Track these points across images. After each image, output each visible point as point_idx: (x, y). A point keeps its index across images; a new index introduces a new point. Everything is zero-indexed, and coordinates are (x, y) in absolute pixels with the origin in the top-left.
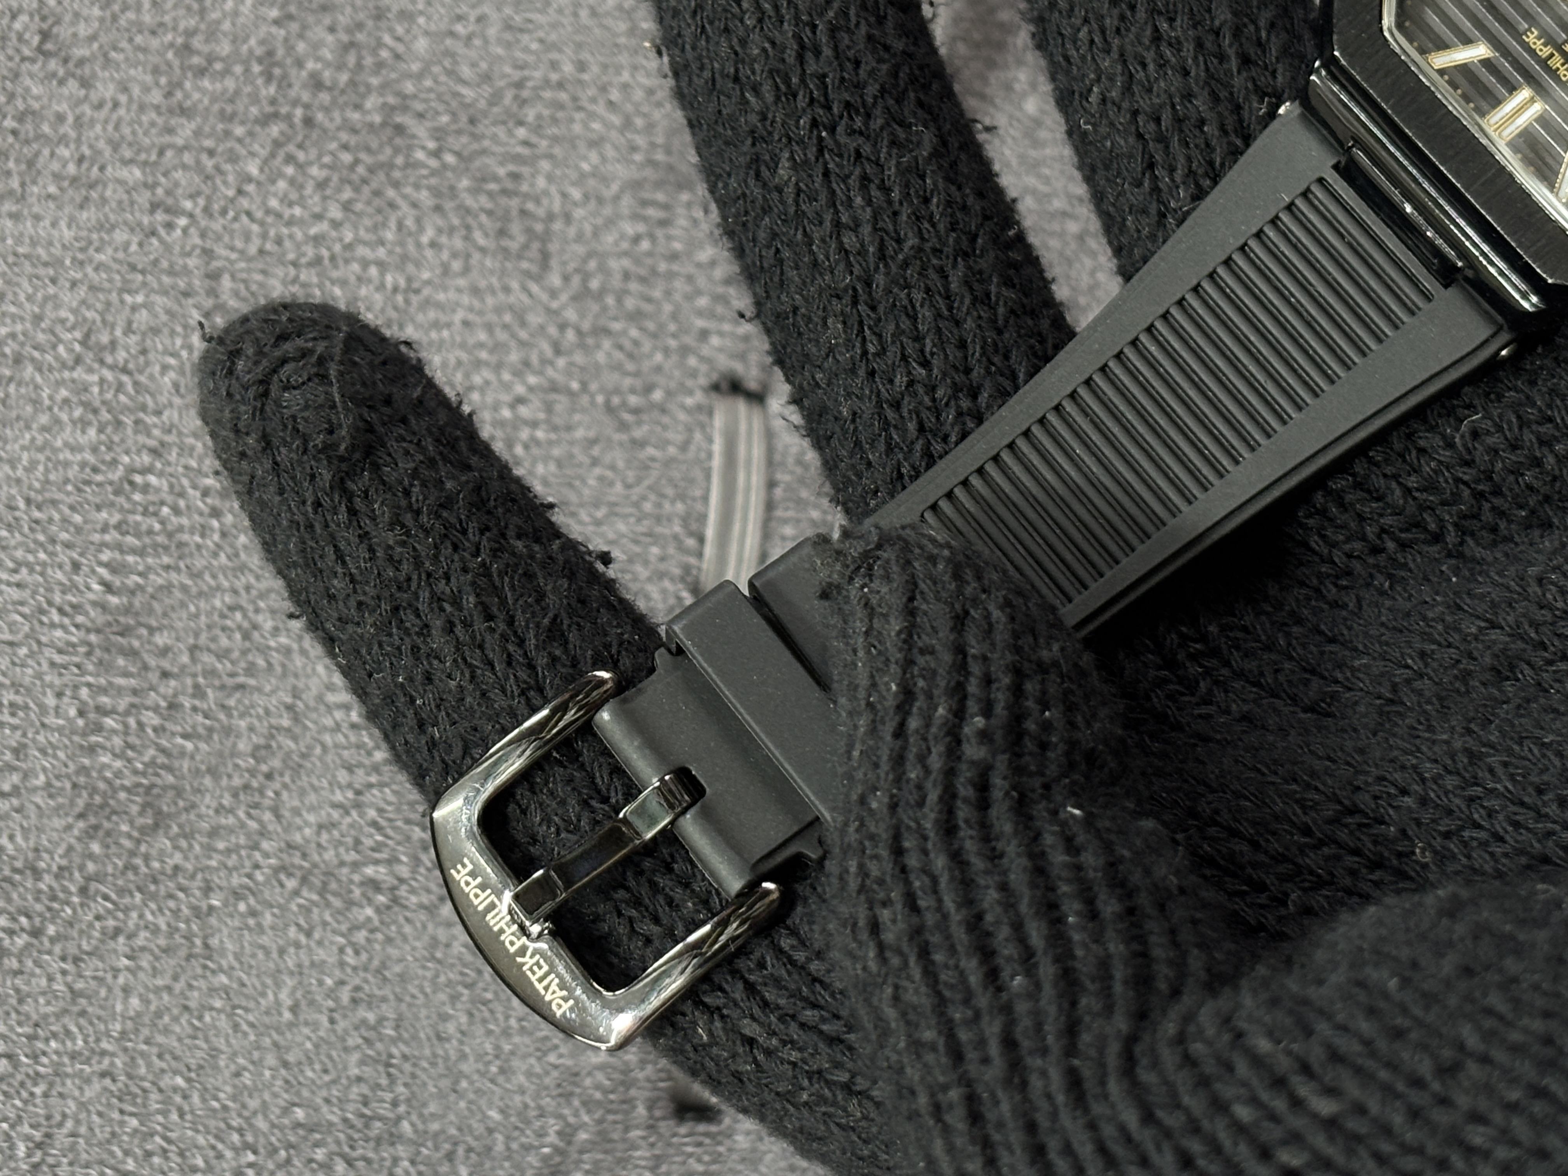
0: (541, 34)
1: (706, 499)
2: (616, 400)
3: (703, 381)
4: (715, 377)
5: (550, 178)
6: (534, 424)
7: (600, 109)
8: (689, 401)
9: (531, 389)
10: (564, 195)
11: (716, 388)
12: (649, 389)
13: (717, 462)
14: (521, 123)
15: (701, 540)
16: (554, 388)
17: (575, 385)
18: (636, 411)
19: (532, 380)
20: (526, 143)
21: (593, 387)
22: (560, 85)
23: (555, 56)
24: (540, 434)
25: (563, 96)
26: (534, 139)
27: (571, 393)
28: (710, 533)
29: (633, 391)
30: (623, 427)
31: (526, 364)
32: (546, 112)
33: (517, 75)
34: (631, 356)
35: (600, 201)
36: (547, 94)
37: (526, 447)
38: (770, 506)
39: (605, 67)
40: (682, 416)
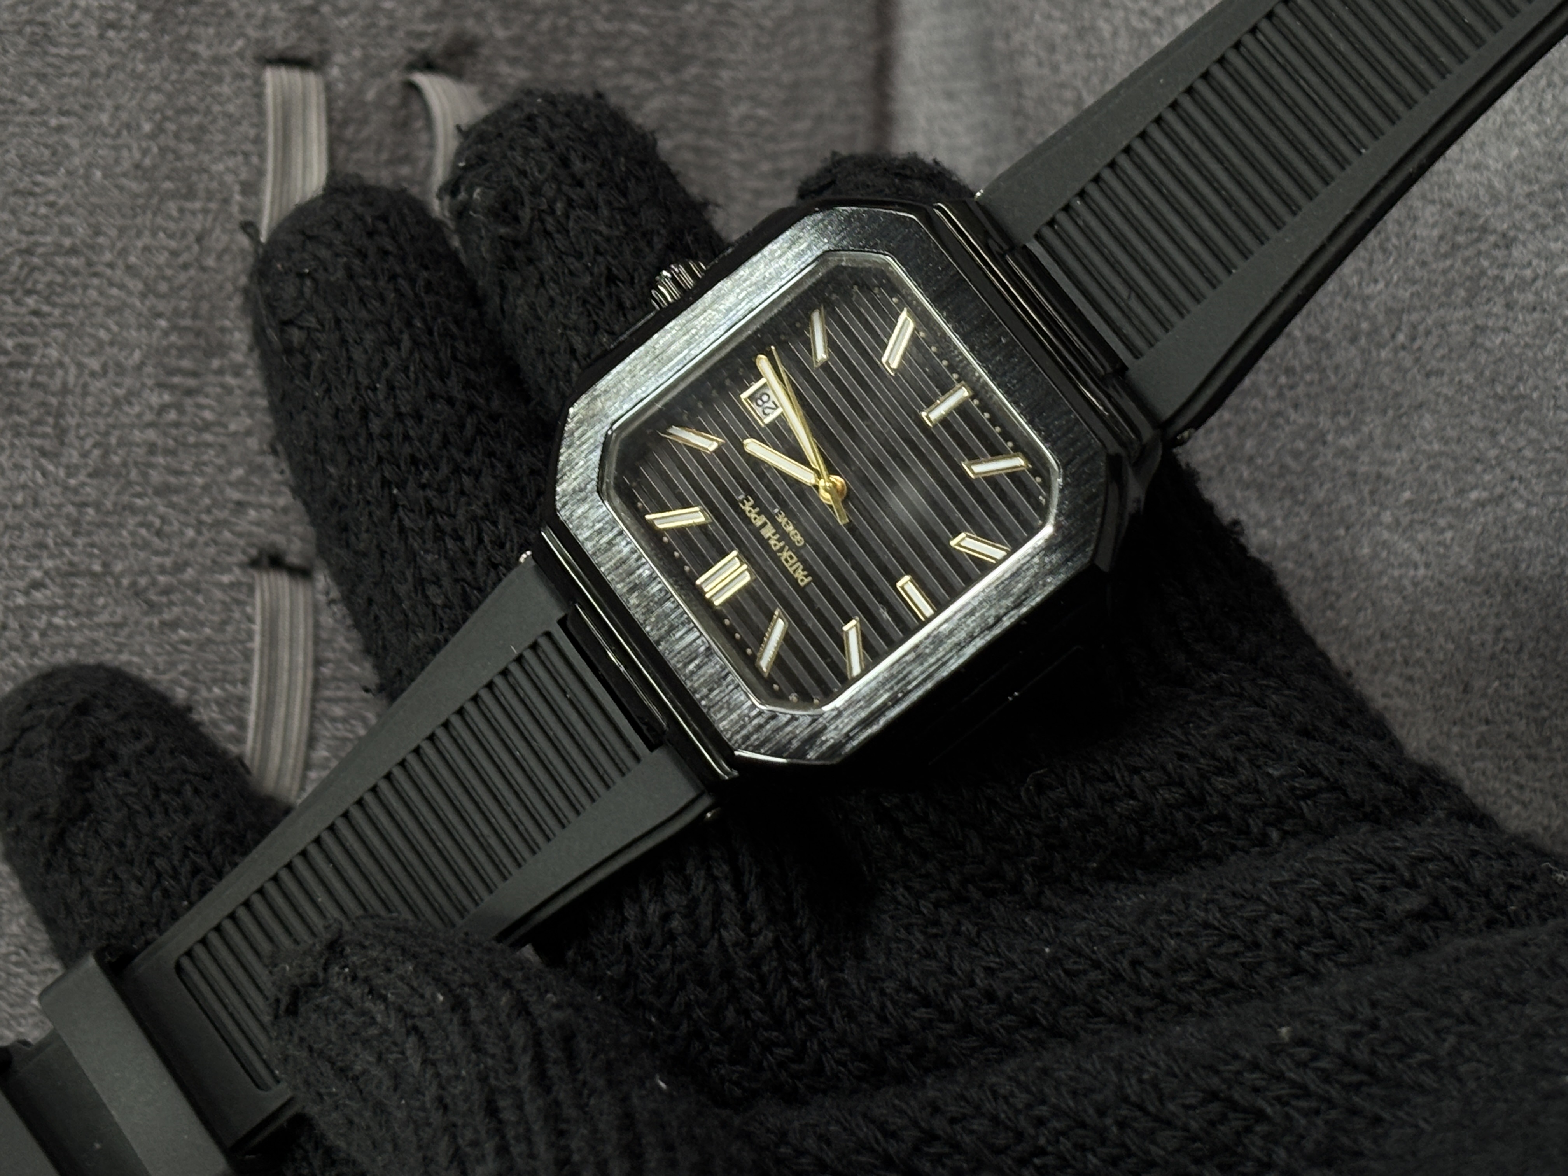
0: (51, 198)
1: (246, 682)
2: (143, 581)
3: (239, 557)
4: (254, 552)
5: (64, 348)
6: (53, 610)
7: (119, 274)
8: (226, 579)
9: (47, 573)
10: (80, 366)
11: (255, 563)
12: (180, 567)
13: (257, 643)
14: (29, 292)
15: (242, 724)
16: (73, 571)
17: (97, 568)
18: (166, 591)
19: (49, 564)
20: (36, 313)
21: (118, 567)
22: (73, 251)
23: (68, 220)
24: (57, 621)
25: (74, 262)
26: (46, 308)
27: (93, 575)
28: (252, 719)
29: (162, 570)
30: (152, 607)
31: (42, 546)
32: (59, 279)
33: (25, 241)
34: (159, 533)
35: (121, 370)
36: (60, 261)
37: (43, 634)
38: (317, 684)
39: (122, 230)
40: (218, 594)
